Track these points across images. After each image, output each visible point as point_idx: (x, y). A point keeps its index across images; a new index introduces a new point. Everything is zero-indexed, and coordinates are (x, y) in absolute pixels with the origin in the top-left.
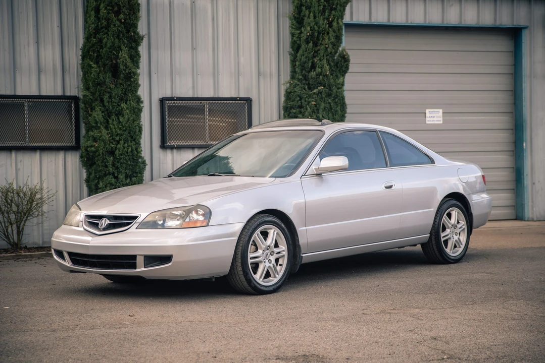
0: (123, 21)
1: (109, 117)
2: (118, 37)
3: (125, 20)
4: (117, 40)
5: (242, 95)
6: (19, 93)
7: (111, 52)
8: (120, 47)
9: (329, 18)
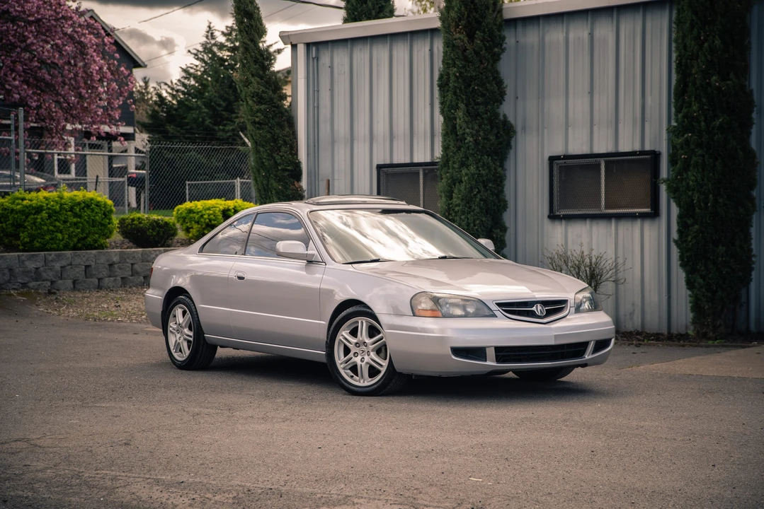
0: (458, 74)
1: (454, 184)
2: (455, 93)
3: (460, 73)
4: (454, 97)
5: (647, 148)
6: (416, 160)
7: (450, 111)
8: (457, 105)
9: (700, 37)
